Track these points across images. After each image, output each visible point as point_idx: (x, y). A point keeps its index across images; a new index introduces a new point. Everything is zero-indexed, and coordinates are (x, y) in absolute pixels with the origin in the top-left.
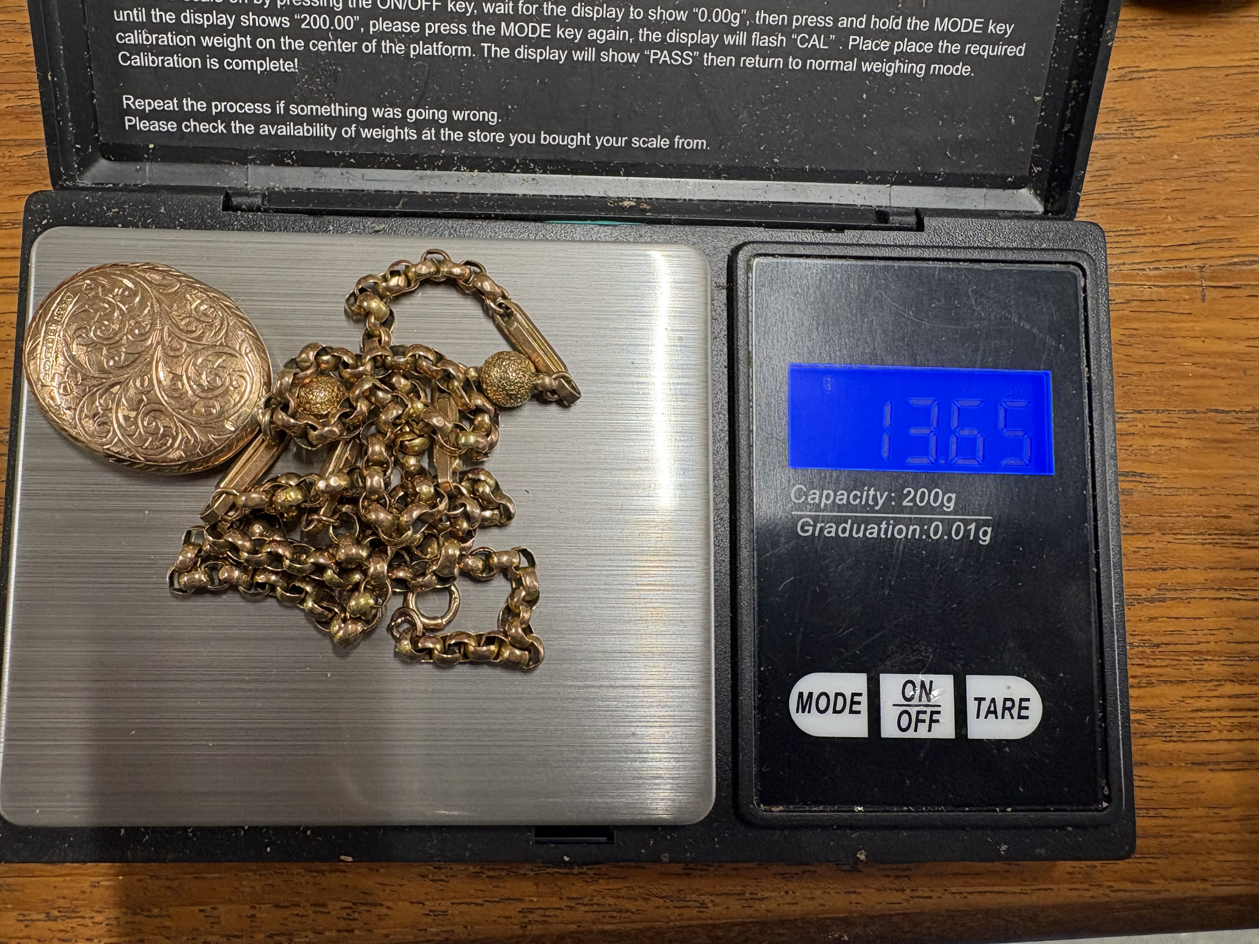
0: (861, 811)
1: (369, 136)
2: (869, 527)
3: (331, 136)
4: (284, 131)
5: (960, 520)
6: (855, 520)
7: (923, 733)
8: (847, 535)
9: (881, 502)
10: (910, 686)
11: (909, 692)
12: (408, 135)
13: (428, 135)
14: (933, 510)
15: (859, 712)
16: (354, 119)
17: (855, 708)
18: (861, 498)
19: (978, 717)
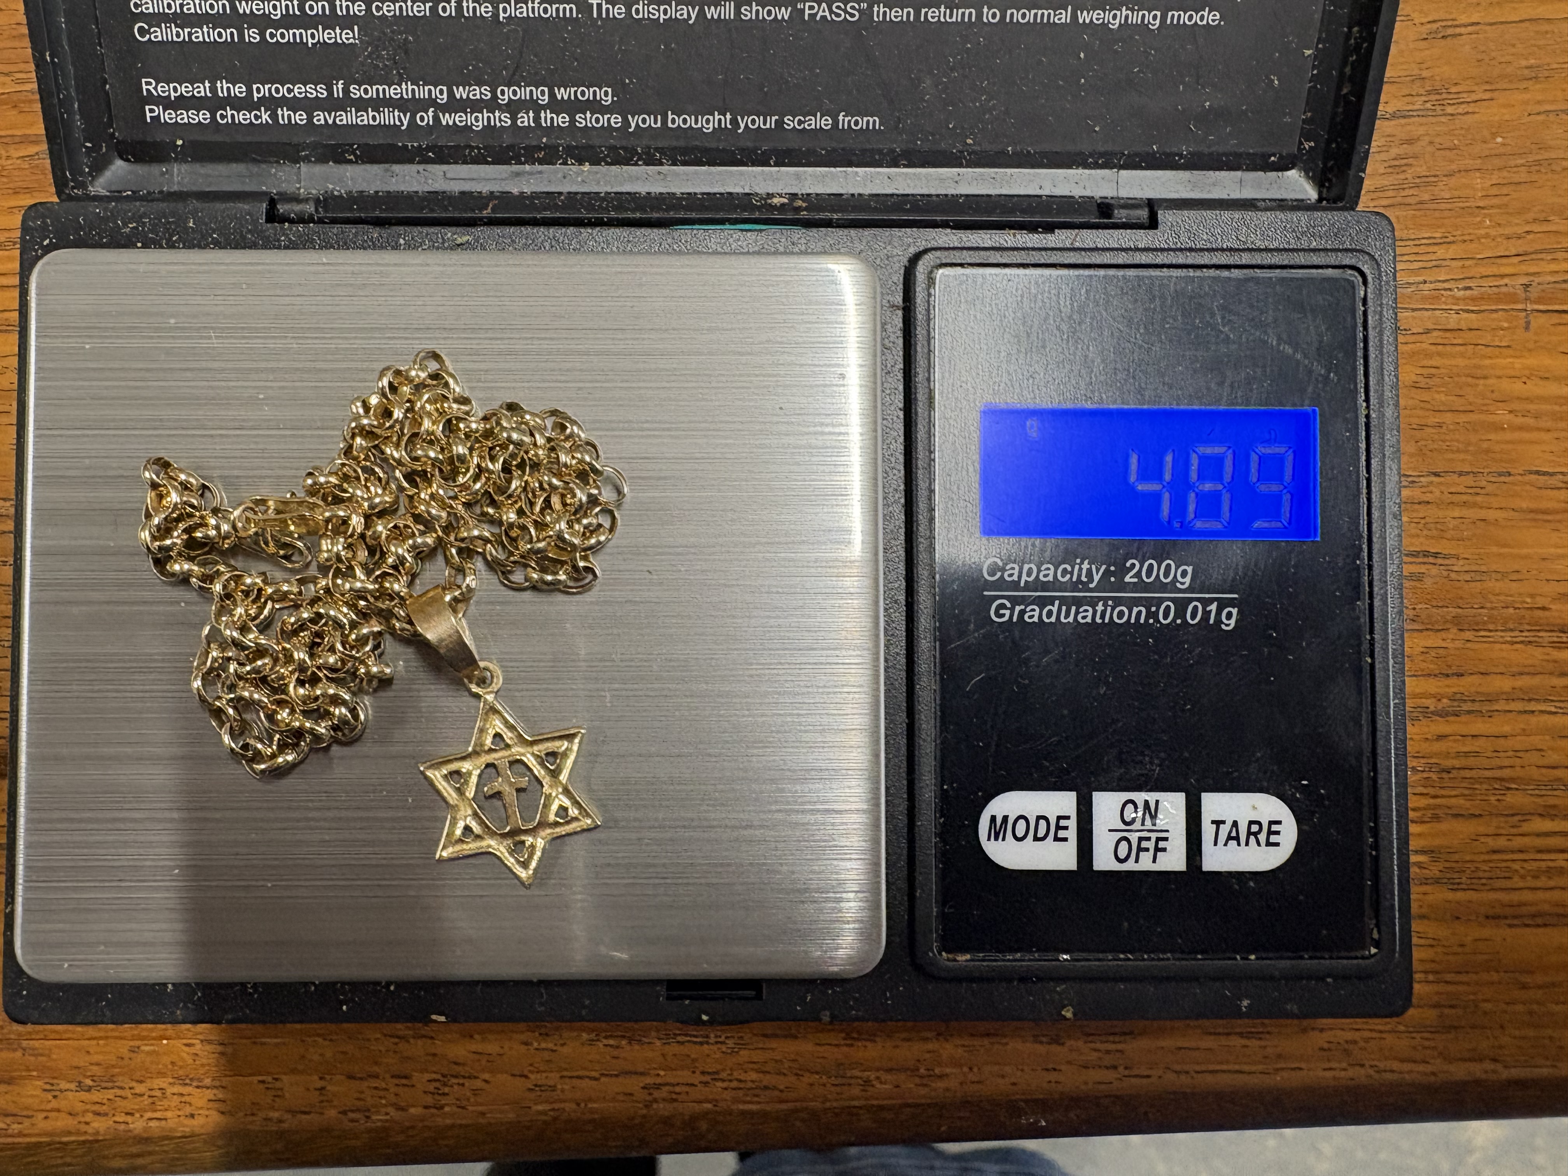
0: (1066, 960)
1: (451, 123)
2: (1081, 610)
3: (402, 125)
4: (345, 118)
5: (1198, 599)
6: (1063, 601)
7: (1146, 863)
8: (1053, 619)
9: (1096, 578)
10: (1130, 807)
11: (1129, 813)
12: (500, 120)
13: (525, 119)
14: (1164, 588)
15: (1065, 840)
16: (432, 102)
17: (1062, 834)
18: (1072, 573)
19: (1216, 844)
